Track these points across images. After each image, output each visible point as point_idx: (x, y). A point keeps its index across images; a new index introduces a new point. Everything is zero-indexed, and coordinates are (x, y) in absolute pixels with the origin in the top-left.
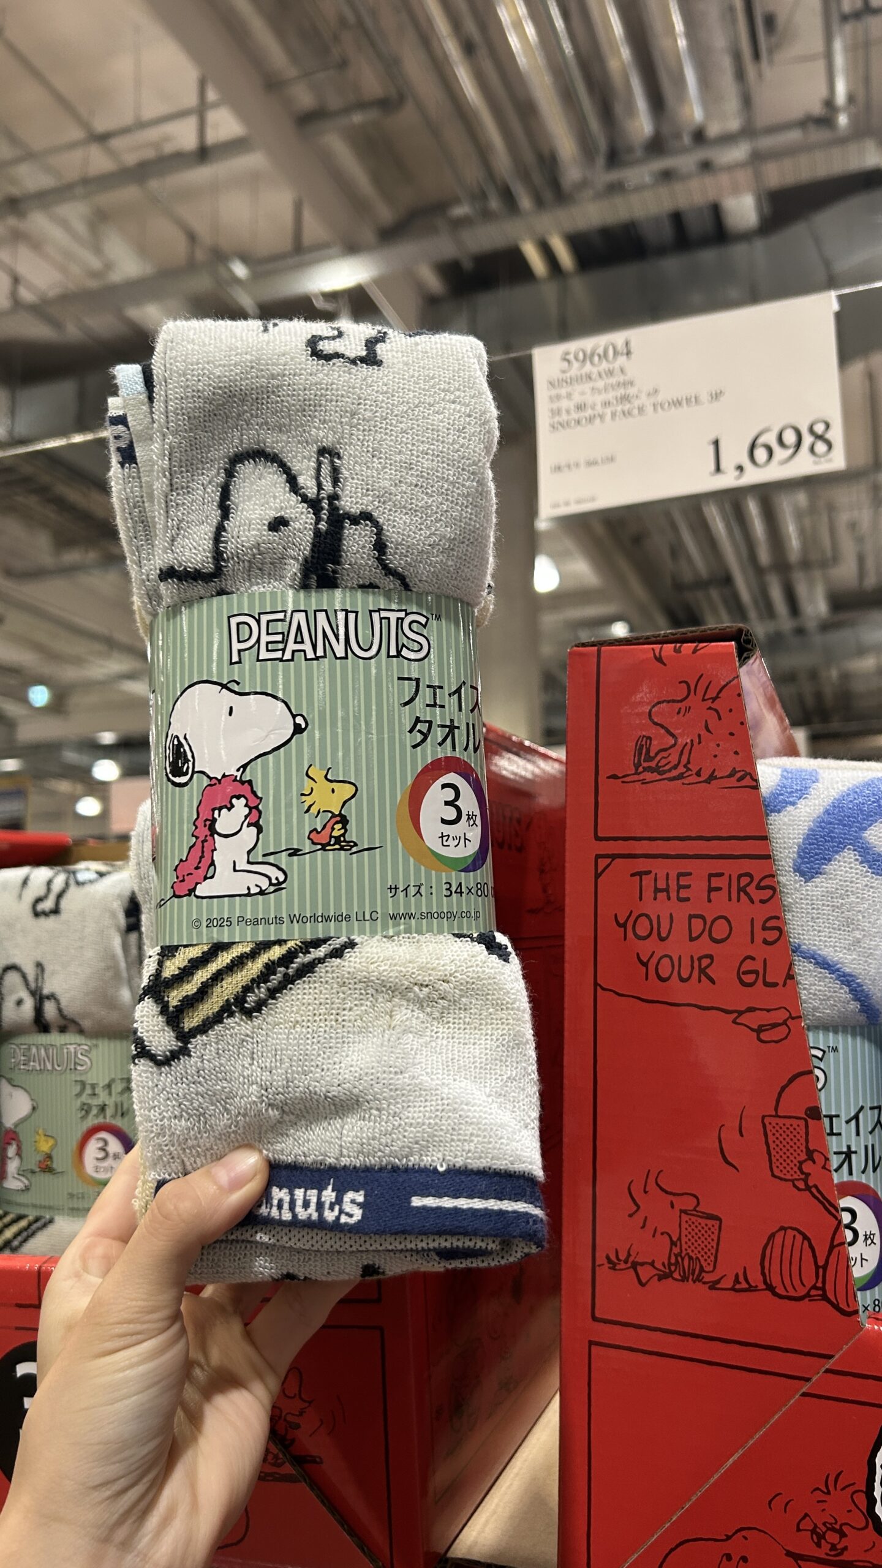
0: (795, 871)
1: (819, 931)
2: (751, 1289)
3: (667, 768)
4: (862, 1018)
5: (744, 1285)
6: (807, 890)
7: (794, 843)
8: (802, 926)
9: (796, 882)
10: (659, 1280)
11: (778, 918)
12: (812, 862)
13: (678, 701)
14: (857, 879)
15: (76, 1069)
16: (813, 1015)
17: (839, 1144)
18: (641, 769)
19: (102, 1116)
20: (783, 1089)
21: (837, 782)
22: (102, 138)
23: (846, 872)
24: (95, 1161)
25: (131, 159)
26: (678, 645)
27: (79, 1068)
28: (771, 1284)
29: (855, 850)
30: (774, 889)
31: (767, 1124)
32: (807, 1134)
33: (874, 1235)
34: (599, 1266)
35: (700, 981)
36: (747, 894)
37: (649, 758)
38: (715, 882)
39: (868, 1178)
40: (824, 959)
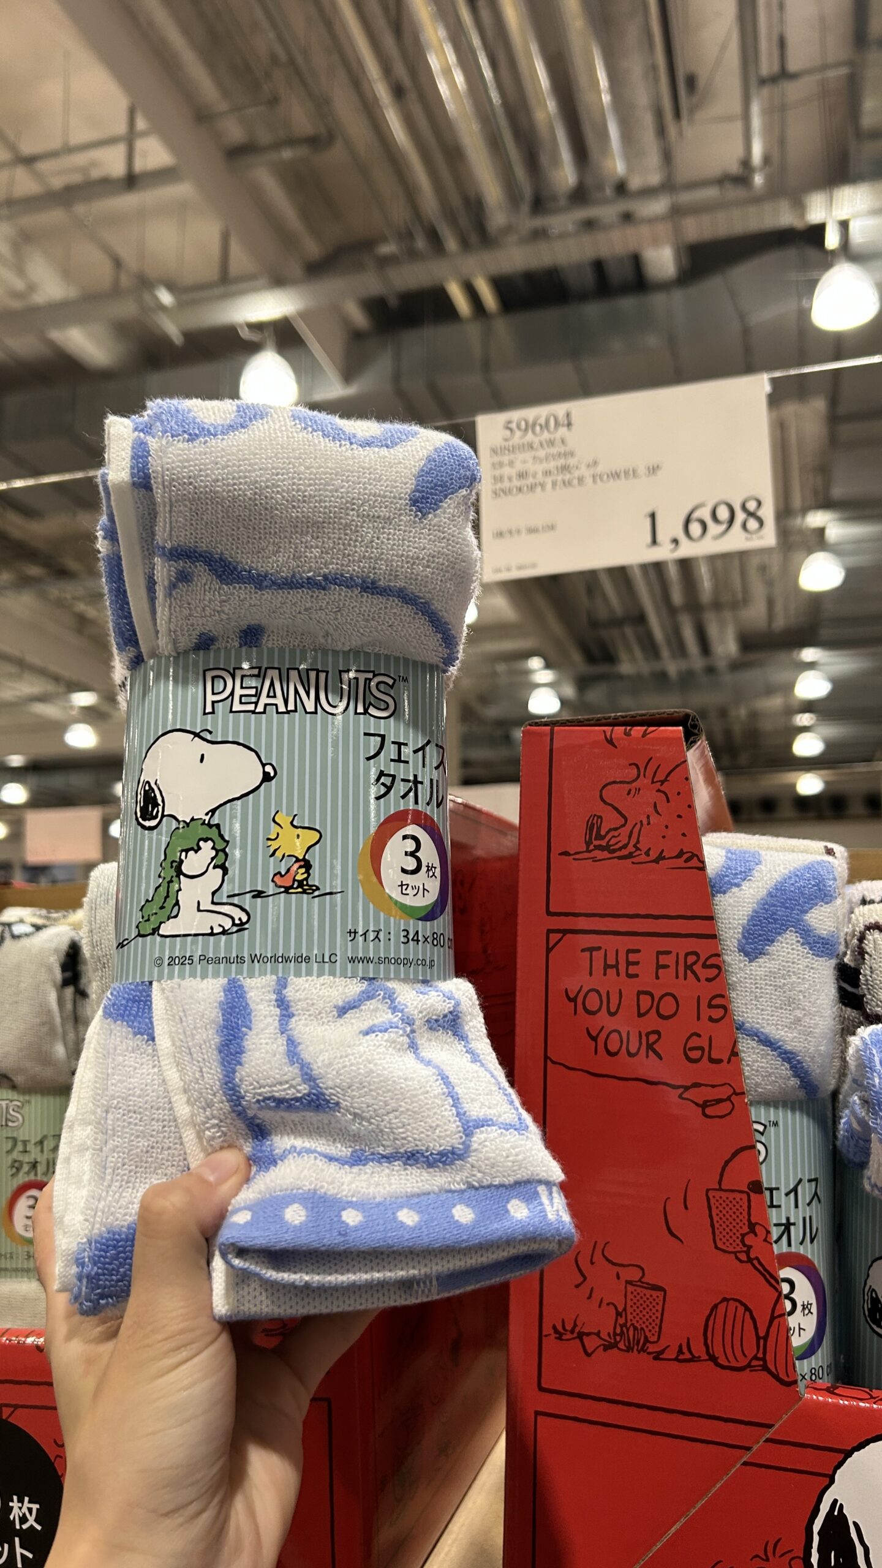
0: (740, 951)
1: (762, 1010)
2: (694, 1359)
3: (617, 847)
4: (801, 1094)
5: (688, 1356)
6: (751, 970)
7: (739, 924)
8: (746, 1004)
9: (740, 961)
10: (605, 1350)
11: (723, 996)
12: (756, 943)
13: (628, 783)
14: (799, 960)
15: (7, 1125)
16: (756, 1091)
17: (779, 1216)
18: (592, 847)
19: (33, 1174)
20: (727, 1163)
21: (779, 865)
22: (29, 161)
23: (788, 953)
24: (25, 1219)
25: (58, 183)
26: (629, 728)
27: (10, 1124)
28: (714, 1355)
29: (796, 932)
30: (719, 967)
31: (711, 1197)
32: (749, 1207)
33: (811, 1304)
34: (546, 1336)
35: (647, 1056)
36: (694, 972)
37: (600, 837)
38: (663, 960)
39: (806, 1249)
40: (767, 1037)
